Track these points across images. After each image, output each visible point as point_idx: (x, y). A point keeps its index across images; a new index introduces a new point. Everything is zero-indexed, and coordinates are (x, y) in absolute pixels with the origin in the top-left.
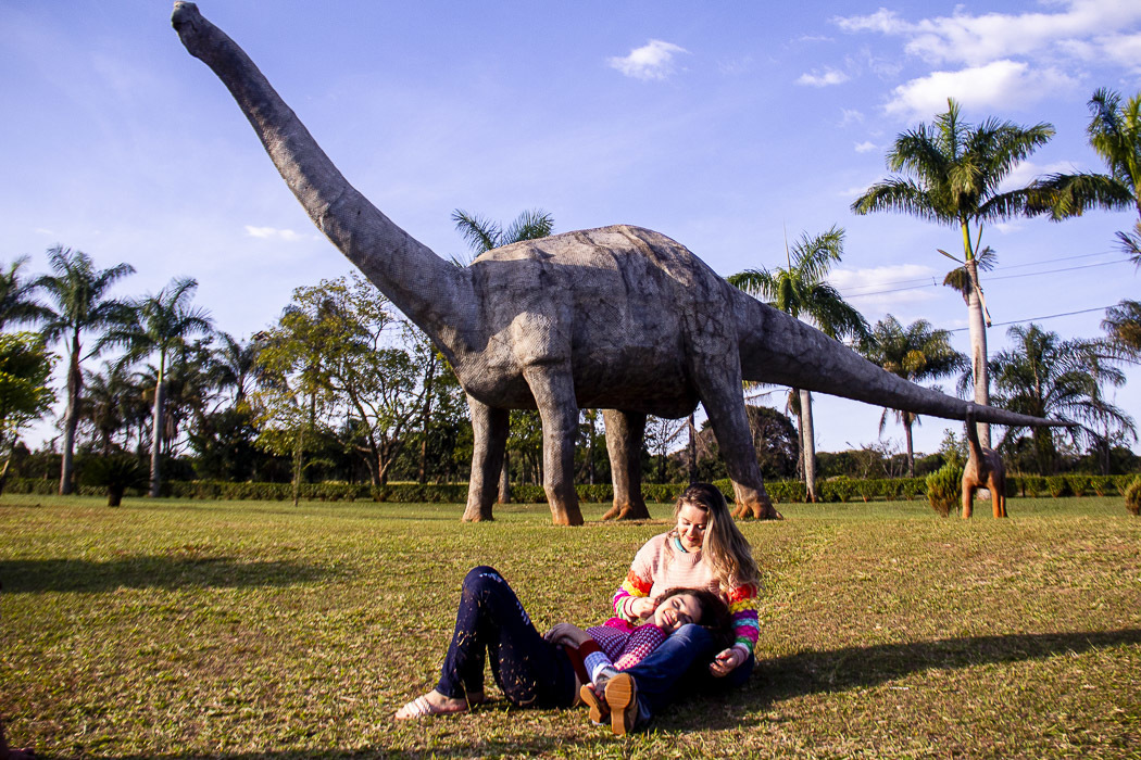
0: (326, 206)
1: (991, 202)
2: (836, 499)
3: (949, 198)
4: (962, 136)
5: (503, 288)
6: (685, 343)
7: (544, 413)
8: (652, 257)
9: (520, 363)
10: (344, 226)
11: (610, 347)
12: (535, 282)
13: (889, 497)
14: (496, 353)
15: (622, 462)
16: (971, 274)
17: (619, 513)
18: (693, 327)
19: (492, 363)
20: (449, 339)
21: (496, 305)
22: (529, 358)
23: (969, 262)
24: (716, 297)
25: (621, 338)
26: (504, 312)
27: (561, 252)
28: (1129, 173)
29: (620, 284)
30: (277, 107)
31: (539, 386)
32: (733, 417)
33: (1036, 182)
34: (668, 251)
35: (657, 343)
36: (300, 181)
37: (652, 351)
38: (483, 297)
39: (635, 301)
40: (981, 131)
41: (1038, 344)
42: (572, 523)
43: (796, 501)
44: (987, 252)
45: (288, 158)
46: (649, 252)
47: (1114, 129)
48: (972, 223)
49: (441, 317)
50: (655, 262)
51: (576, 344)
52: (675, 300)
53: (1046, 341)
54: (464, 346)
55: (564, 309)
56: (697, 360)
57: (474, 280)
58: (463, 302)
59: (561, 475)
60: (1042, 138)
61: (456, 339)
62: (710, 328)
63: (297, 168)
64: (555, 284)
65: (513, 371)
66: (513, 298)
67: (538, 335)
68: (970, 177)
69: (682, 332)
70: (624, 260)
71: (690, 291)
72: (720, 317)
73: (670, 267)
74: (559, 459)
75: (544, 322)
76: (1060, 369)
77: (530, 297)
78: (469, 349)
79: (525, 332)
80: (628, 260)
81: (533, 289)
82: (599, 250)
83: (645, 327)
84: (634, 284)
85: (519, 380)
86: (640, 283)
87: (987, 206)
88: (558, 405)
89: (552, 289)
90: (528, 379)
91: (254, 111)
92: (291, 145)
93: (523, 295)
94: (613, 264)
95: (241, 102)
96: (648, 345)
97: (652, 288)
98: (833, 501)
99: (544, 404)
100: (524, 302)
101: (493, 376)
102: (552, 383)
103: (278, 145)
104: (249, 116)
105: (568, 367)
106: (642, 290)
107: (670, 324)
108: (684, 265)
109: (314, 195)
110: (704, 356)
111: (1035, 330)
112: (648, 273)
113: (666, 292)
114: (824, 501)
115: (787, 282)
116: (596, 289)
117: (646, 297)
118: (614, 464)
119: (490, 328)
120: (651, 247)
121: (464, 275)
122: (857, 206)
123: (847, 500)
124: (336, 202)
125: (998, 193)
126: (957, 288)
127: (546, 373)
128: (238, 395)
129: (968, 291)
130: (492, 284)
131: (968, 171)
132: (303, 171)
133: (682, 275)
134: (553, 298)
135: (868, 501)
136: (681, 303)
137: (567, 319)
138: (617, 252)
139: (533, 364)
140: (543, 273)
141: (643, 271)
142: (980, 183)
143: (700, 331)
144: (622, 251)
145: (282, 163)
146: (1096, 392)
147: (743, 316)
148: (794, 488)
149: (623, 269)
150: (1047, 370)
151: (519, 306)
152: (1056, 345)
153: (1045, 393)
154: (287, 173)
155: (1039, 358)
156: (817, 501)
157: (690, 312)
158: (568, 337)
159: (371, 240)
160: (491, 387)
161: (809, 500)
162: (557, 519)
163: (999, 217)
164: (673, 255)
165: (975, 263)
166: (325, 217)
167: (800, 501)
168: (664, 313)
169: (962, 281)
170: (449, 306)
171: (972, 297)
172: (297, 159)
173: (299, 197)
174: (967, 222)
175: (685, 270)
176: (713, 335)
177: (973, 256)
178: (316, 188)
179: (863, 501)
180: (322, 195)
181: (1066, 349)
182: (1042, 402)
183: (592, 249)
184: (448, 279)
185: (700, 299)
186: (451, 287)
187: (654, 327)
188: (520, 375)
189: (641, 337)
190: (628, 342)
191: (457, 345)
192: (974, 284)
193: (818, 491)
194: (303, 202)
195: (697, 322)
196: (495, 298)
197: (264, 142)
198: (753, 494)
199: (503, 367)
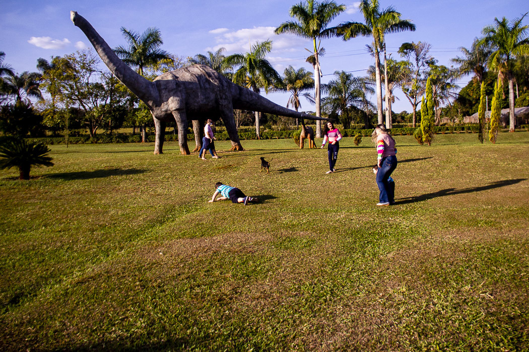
0: (115, 68)
1: (324, 31)
2: (267, 138)
3: (309, 30)
4: (315, 6)
5: (166, 89)
6: (217, 101)
7: (178, 124)
8: (207, 77)
9: (171, 110)
10: (121, 74)
11: (196, 104)
12: (175, 87)
13: (286, 137)
14: (164, 107)
15: (198, 134)
16: (316, 58)
17: (197, 149)
18: (219, 97)
19: (163, 110)
20: (150, 103)
21: (164, 93)
22: (174, 109)
23: (315, 53)
24: (226, 88)
25: (199, 102)
26: (166, 95)
27: (181, 76)
28: (372, 23)
29: (198, 86)
30: (99, 39)
31: (176, 116)
32: (231, 122)
33: (340, 24)
34: (211, 74)
35: (209, 102)
36: (107, 61)
37: (208, 104)
38: (160, 91)
39: (203, 91)
40: (322, 4)
41: (346, 78)
42: (187, 154)
43: (253, 139)
44: (322, 49)
45: (103, 54)
46: (206, 75)
47: (367, 7)
48: (317, 38)
49: (148, 97)
50: (208, 78)
51: (187, 104)
52: (214, 89)
53: (348, 77)
54: (155, 106)
55: (183, 94)
56: (220, 106)
57: (157, 86)
58: (154, 93)
59: (183, 141)
60: (341, 10)
61: (153, 104)
62: (224, 97)
63: (106, 57)
64: (181, 87)
65: (169, 112)
66: (169, 92)
67: (177, 102)
68: (316, 25)
69: (216, 98)
70: (199, 78)
71: (218, 87)
72: (227, 93)
73: (212, 79)
74: (183, 137)
75: (178, 98)
76: (352, 87)
77: (174, 92)
78: (156, 106)
79: (173, 101)
80: (201, 78)
81: (174, 89)
82: (191, 75)
83: (206, 98)
84: (202, 85)
85: (171, 114)
86: (204, 85)
87: (322, 33)
88: (182, 121)
89: (180, 89)
90: (174, 114)
91: (93, 40)
92: (104, 50)
93: (172, 91)
94: (196, 79)
95: (88, 37)
96: (207, 103)
97: (207, 86)
98: (266, 139)
99: (178, 121)
100: (172, 93)
101: (163, 113)
102: (180, 116)
103: (100, 50)
104: (91, 41)
105: (185, 110)
106: (204, 87)
107: (212, 96)
108: (216, 78)
109: (112, 64)
110: (222, 105)
111: (344, 73)
112: (206, 81)
113: (211, 87)
114: (263, 139)
115: (250, 59)
116: (192, 88)
117: (206, 89)
118: (196, 135)
119: (162, 100)
120: (207, 73)
121: (154, 85)
122: (276, 31)
123: (271, 138)
124: (118, 66)
125: (327, 28)
126: (311, 63)
127: (179, 113)
128: (17, 98)
129: (315, 64)
130: (162, 87)
131: (315, 22)
132: (108, 57)
133: (216, 82)
134: (180, 91)
135: (279, 138)
136: (215, 90)
137: (184, 97)
138: (197, 75)
139: (175, 110)
140: (177, 84)
141: (204, 81)
142: (320, 26)
143: (221, 98)
144: (198, 74)
145: (101, 55)
146: (364, 97)
147: (233, 91)
148: (252, 134)
149: (199, 81)
150: (348, 88)
151: (170, 94)
152: (352, 78)
153: (347, 97)
154: (103, 58)
155: (345, 83)
156: (261, 139)
157: (218, 93)
158: (185, 102)
159: (128, 77)
160: (163, 116)
161: (258, 139)
162: (183, 153)
163: (327, 38)
164: (213, 76)
165: (317, 54)
166: (115, 71)
167: (255, 139)
168: (211, 93)
169: (313, 60)
170: (151, 94)
171: (316, 66)
172: (106, 54)
173: (107, 65)
174: (315, 38)
175: (217, 80)
176: (225, 99)
177: (317, 51)
178: (112, 62)
179: (276, 139)
180: (114, 65)
181: (355, 80)
182: (346, 100)
183: (190, 75)
184: (150, 86)
185: (221, 89)
186: (151, 89)
187: (208, 98)
188: (171, 113)
189: (205, 101)
190: (201, 103)
191: (153, 105)
192: (316, 62)
193: (261, 136)
194: (108, 67)
195: (220, 96)
196: (163, 92)
197: (96, 49)
198: (236, 144)
199: (166, 111)
